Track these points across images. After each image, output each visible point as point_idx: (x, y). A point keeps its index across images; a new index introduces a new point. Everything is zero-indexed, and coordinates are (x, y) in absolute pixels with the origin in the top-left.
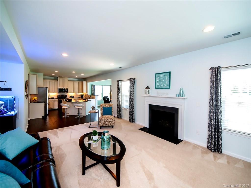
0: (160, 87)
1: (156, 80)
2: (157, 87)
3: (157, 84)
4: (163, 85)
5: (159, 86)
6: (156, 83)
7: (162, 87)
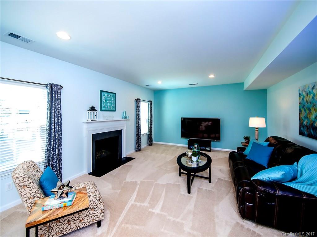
0: (107, 109)
1: (102, 100)
2: (103, 109)
3: (104, 105)
4: (110, 107)
5: (105, 107)
6: (102, 103)
7: (109, 109)
